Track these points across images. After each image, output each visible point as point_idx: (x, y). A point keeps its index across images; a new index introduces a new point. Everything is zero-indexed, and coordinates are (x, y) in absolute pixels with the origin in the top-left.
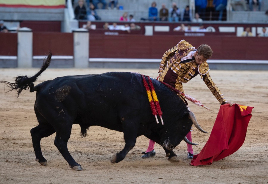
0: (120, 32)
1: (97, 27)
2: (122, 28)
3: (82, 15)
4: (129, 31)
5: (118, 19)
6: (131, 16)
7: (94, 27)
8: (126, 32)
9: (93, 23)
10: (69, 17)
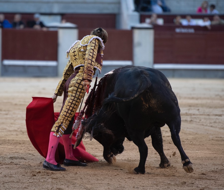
0: (197, 28)
1: (165, 22)
2: (200, 23)
3: (145, 5)
4: (209, 27)
5: (194, 10)
6: (213, 7)
7: (160, 22)
8: (205, 28)
9: (159, 16)
10: (128, 8)
